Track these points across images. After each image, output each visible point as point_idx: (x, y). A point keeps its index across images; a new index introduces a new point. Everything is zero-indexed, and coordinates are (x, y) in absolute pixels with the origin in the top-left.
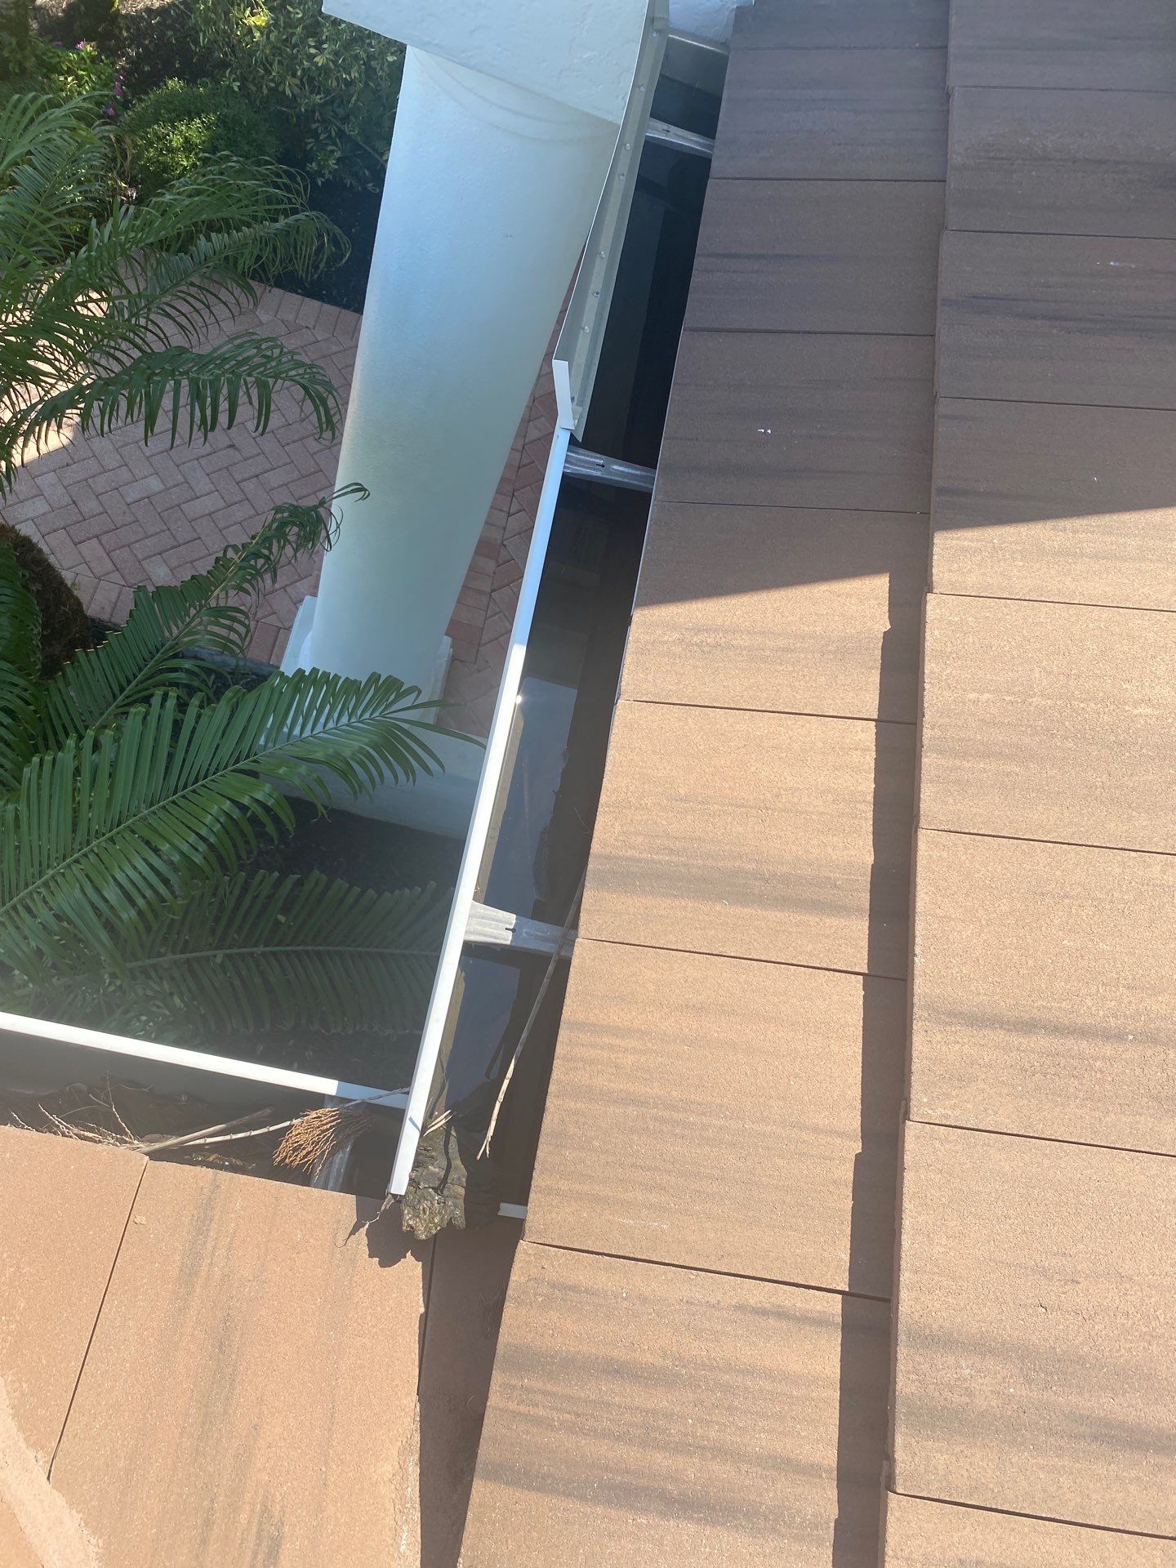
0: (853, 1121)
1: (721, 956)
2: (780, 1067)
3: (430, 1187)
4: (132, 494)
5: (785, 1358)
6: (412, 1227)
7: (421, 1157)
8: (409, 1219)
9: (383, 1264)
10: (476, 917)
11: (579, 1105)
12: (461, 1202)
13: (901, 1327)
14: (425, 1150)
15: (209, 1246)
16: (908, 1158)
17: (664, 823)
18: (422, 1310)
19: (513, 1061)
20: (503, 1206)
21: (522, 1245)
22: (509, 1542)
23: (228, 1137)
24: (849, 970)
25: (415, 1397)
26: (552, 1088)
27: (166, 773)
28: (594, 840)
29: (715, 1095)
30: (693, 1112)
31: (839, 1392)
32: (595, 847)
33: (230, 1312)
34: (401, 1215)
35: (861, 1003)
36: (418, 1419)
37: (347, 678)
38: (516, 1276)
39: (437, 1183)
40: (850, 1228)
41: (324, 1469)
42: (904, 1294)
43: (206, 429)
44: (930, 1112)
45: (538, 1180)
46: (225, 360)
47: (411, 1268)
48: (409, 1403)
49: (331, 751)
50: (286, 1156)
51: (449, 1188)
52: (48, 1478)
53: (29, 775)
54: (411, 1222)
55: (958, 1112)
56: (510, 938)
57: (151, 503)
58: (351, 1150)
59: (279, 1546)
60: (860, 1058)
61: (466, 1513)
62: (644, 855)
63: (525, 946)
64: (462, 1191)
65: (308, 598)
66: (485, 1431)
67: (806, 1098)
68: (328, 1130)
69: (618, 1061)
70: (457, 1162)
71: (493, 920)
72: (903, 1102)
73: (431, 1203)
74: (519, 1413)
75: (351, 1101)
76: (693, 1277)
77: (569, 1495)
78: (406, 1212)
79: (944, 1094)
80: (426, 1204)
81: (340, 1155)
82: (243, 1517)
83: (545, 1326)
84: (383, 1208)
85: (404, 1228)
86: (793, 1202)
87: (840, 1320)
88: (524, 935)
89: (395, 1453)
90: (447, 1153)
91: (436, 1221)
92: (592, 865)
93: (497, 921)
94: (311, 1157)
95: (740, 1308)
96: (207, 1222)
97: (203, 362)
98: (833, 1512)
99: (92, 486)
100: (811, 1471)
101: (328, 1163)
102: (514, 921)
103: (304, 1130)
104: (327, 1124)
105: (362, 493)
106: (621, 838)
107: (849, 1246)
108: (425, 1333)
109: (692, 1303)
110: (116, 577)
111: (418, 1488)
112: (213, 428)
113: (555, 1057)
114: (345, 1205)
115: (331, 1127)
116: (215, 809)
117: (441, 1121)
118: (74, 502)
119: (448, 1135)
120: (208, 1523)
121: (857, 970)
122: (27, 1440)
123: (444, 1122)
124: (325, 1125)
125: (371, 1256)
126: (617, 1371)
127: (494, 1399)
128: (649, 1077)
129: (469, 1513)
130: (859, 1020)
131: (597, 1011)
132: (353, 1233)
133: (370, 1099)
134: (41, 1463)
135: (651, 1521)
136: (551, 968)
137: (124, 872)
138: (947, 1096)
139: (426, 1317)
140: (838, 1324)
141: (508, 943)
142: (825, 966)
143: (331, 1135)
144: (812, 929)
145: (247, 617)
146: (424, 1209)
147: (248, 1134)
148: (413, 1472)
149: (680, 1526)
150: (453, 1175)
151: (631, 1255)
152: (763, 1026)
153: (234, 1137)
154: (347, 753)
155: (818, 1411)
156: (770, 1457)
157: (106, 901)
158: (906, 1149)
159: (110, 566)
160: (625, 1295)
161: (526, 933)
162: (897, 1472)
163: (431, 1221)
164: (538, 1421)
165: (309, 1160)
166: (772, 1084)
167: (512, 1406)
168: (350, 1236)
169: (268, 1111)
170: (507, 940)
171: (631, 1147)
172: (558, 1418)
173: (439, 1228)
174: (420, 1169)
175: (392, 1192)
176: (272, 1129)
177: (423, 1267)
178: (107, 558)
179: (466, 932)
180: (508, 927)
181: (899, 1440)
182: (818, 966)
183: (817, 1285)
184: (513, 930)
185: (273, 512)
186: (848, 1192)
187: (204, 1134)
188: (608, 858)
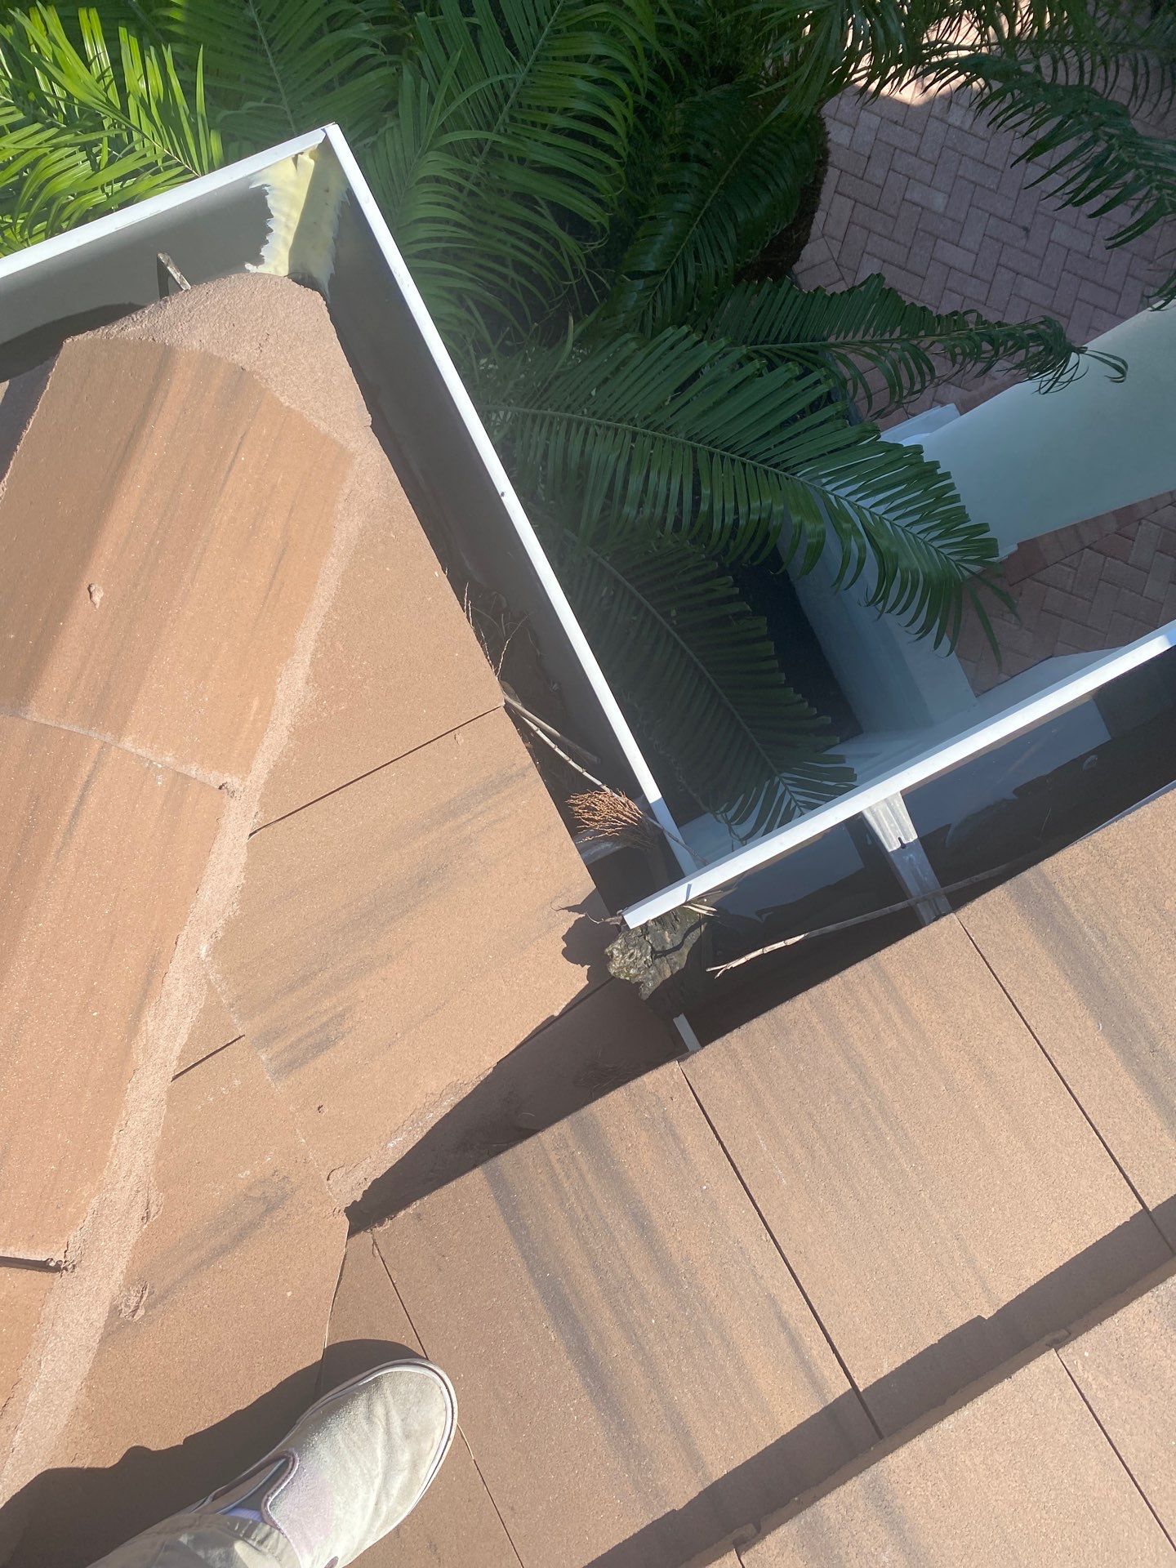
0: (1007, 1292)
1: (1049, 1059)
2: (998, 1189)
3: (651, 945)
4: (915, 194)
5: (763, 1371)
6: (612, 955)
7: (667, 918)
8: (615, 949)
9: (565, 953)
10: (889, 804)
11: (819, 1027)
12: (660, 980)
13: (874, 1469)
14: (675, 917)
15: (480, 808)
16: (1022, 1375)
17: (1124, 910)
18: (556, 1014)
19: (803, 936)
20: (682, 1017)
21: (674, 1066)
22: (459, 1233)
23: (553, 745)
24: (1139, 1191)
25: (494, 1063)
26: (814, 991)
27: (761, 437)
28: (1052, 859)
29: (925, 1145)
30: (896, 1136)
31: (773, 1441)
32: (1047, 865)
33: (450, 866)
34: (615, 938)
35: (1118, 1224)
36: (482, 1079)
37: (964, 506)
38: (649, 1080)
39: (659, 949)
40: (913, 1355)
41: (399, 1035)
42: (903, 1453)
43: (1073, 198)
44: (1080, 1367)
45: (734, 1038)
46: (1147, 155)
47: (577, 978)
48: (487, 1062)
49: (893, 549)
50: (579, 805)
51: (662, 962)
52: (251, 835)
53: (668, 336)
54: (615, 952)
55: (1101, 1395)
56: (895, 848)
57: (921, 215)
58: (618, 851)
59: (327, 1048)
60: (1067, 1259)
61: (452, 1180)
62: (1079, 917)
63: (899, 867)
64: (668, 974)
65: (951, 406)
66: (519, 1147)
67: (991, 1233)
68: (621, 820)
69: (883, 1034)
70: (685, 951)
71: (898, 820)
72: (1064, 1332)
73: (641, 956)
74: (552, 1168)
75: (655, 819)
76: (763, 1238)
77: (525, 1257)
78: (619, 941)
79: (1107, 1370)
80: (637, 953)
81: (608, 845)
82: (327, 1004)
83: (630, 1136)
84: (608, 920)
85: (607, 950)
86: (893, 1285)
87: (831, 1400)
88: (908, 858)
89: (448, 1081)
90: (685, 936)
91: (631, 971)
92: (1029, 875)
93: (900, 824)
94: (592, 824)
95: (771, 1299)
96: (495, 791)
97: (1130, 139)
98: (679, 1504)
99: (896, 157)
100: (694, 1460)
101: (596, 842)
102: (911, 840)
103: (608, 802)
104: (625, 815)
105: (1120, 375)
106: (1075, 882)
107: (898, 1365)
108: (541, 1031)
109: (743, 1253)
110: (836, 246)
111: (437, 1120)
112: (1077, 204)
113: (840, 974)
114: (583, 884)
115: (625, 821)
116: (767, 501)
117: (703, 910)
118: (869, 158)
119: (698, 925)
120: (304, 980)
121: (1144, 1199)
122: (262, 796)
123: (704, 912)
124: (623, 815)
125: (564, 938)
126: (643, 1226)
127: (547, 1137)
128: (892, 1072)
129: (454, 1183)
130: (1099, 1234)
131: (907, 982)
132: (570, 909)
133: (669, 833)
134: (255, 821)
135: (556, 1343)
136: (900, 905)
137: (659, 478)
138: (1108, 1374)
139: (555, 1021)
140: (826, 1401)
141: (890, 850)
142: (1122, 1165)
143: (620, 827)
144: (1146, 1128)
145: (932, 381)
146: (632, 954)
147: (567, 758)
148: (444, 1107)
149: (572, 1372)
150: (674, 957)
151: (739, 1170)
152: (1019, 1144)
153: (557, 750)
154: (904, 563)
155: (745, 1432)
156: (679, 1414)
157: (626, 482)
158: (1029, 1366)
159: (840, 234)
160: (705, 1187)
161: (910, 858)
162: (756, 1547)
163: (629, 968)
164: (557, 1186)
165: (588, 825)
166: (976, 1190)
167: (553, 1157)
168: (566, 909)
169: (595, 759)
170: (891, 847)
171: (823, 1102)
172: (573, 1203)
173: (628, 979)
174: (659, 926)
175: (626, 917)
176: (586, 774)
177: (586, 987)
178: (845, 225)
179: (870, 808)
180: (903, 838)
181: (782, 1531)
182: (1117, 1158)
183: (843, 1358)
184: (903, 846)
185: (1042, 319)
186: (943, 1331)
187: (541, 724)
188: (1048, 884)
